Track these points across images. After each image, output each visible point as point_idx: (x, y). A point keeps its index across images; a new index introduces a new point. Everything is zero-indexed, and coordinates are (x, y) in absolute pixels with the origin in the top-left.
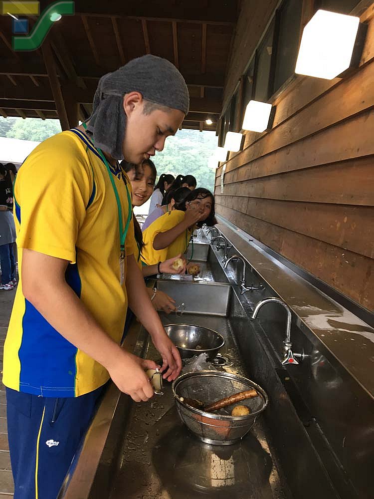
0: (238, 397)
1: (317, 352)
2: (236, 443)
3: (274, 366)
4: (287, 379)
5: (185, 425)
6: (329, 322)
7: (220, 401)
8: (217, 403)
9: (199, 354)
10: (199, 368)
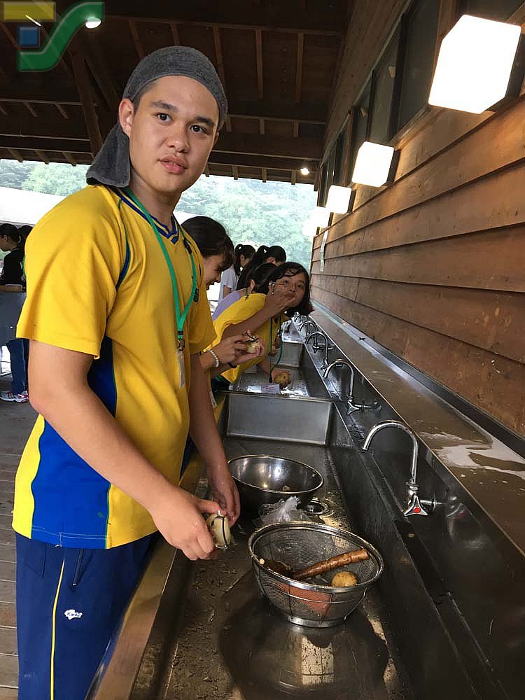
0: (342, 560)
1: (454, 498)
2: (338, 624)
3: (392, 517)
4: (411, 535)
5: (266, 599)
6: (472, 456)
7: (316, 565)
8: (311, 567)
9: (286, 498)
10: (287, 518)
